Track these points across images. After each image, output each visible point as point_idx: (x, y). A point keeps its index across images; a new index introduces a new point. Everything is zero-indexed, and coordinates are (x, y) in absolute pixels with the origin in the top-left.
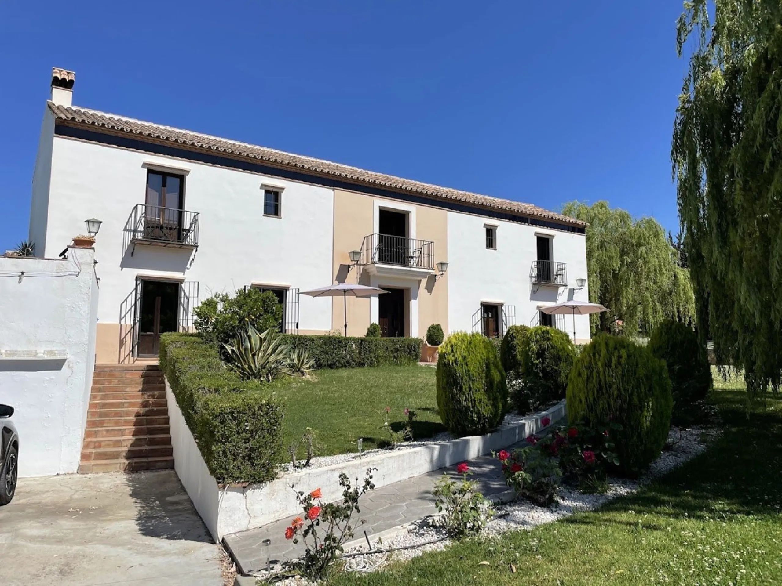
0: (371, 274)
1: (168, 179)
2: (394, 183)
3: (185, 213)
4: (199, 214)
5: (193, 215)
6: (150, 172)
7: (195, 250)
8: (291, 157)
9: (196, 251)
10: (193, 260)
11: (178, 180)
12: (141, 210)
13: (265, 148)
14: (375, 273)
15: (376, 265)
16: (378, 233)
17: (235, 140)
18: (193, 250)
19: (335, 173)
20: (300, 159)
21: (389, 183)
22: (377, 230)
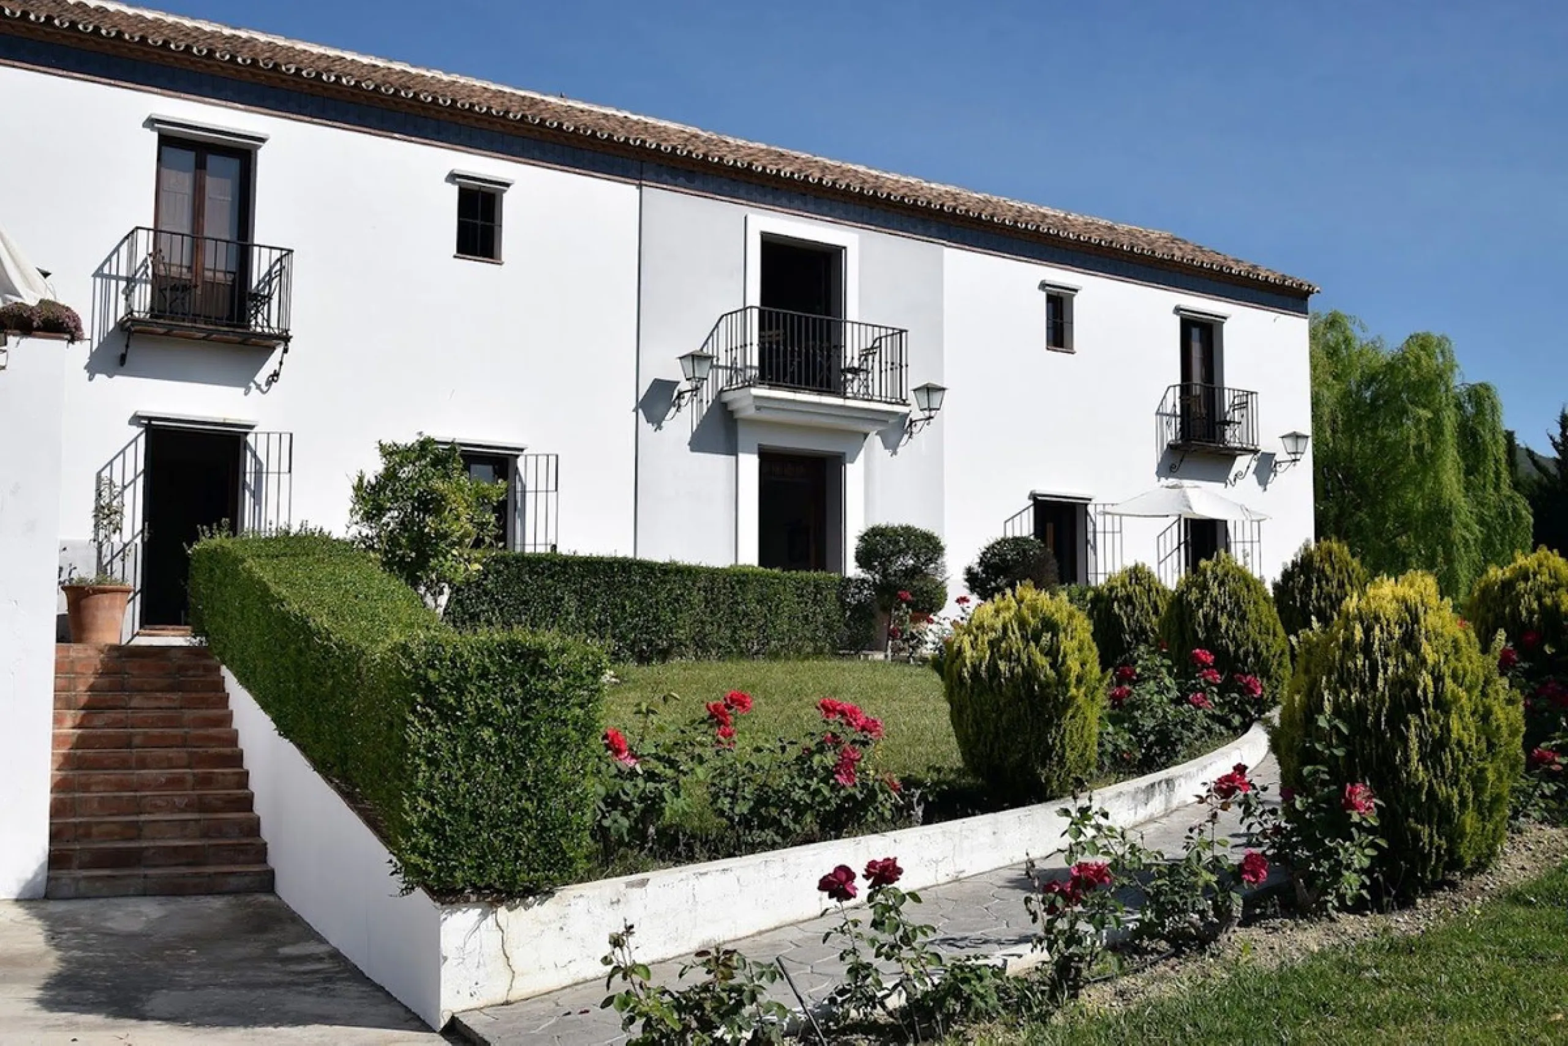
0: (740, 415)
1: (212, 161)
2: (800, 171)
3: (256, 249)
4: (290, 251)
5: (276, 254)
6: (165, 141)
7: (279, 350)
8: (524, 98)
9: (286, 351)
10: (276, 374)
11: (233, 165)
12: (144, 244)
13: (454, 77)
14: (750, 412)
15: (755, 391)
16: (757, 303)
17: (378, 56)
18: (273, 349)
19: (643, 142)
20: (548, 104)
21: (788, 170)
22: (754, 297)
